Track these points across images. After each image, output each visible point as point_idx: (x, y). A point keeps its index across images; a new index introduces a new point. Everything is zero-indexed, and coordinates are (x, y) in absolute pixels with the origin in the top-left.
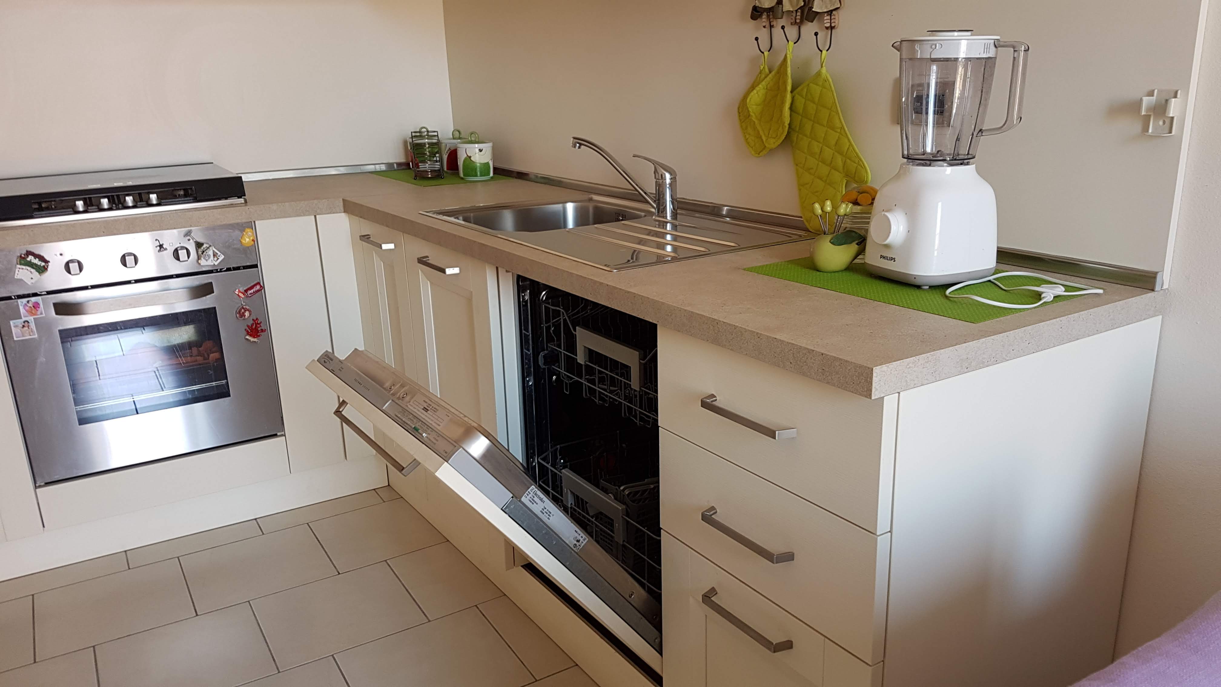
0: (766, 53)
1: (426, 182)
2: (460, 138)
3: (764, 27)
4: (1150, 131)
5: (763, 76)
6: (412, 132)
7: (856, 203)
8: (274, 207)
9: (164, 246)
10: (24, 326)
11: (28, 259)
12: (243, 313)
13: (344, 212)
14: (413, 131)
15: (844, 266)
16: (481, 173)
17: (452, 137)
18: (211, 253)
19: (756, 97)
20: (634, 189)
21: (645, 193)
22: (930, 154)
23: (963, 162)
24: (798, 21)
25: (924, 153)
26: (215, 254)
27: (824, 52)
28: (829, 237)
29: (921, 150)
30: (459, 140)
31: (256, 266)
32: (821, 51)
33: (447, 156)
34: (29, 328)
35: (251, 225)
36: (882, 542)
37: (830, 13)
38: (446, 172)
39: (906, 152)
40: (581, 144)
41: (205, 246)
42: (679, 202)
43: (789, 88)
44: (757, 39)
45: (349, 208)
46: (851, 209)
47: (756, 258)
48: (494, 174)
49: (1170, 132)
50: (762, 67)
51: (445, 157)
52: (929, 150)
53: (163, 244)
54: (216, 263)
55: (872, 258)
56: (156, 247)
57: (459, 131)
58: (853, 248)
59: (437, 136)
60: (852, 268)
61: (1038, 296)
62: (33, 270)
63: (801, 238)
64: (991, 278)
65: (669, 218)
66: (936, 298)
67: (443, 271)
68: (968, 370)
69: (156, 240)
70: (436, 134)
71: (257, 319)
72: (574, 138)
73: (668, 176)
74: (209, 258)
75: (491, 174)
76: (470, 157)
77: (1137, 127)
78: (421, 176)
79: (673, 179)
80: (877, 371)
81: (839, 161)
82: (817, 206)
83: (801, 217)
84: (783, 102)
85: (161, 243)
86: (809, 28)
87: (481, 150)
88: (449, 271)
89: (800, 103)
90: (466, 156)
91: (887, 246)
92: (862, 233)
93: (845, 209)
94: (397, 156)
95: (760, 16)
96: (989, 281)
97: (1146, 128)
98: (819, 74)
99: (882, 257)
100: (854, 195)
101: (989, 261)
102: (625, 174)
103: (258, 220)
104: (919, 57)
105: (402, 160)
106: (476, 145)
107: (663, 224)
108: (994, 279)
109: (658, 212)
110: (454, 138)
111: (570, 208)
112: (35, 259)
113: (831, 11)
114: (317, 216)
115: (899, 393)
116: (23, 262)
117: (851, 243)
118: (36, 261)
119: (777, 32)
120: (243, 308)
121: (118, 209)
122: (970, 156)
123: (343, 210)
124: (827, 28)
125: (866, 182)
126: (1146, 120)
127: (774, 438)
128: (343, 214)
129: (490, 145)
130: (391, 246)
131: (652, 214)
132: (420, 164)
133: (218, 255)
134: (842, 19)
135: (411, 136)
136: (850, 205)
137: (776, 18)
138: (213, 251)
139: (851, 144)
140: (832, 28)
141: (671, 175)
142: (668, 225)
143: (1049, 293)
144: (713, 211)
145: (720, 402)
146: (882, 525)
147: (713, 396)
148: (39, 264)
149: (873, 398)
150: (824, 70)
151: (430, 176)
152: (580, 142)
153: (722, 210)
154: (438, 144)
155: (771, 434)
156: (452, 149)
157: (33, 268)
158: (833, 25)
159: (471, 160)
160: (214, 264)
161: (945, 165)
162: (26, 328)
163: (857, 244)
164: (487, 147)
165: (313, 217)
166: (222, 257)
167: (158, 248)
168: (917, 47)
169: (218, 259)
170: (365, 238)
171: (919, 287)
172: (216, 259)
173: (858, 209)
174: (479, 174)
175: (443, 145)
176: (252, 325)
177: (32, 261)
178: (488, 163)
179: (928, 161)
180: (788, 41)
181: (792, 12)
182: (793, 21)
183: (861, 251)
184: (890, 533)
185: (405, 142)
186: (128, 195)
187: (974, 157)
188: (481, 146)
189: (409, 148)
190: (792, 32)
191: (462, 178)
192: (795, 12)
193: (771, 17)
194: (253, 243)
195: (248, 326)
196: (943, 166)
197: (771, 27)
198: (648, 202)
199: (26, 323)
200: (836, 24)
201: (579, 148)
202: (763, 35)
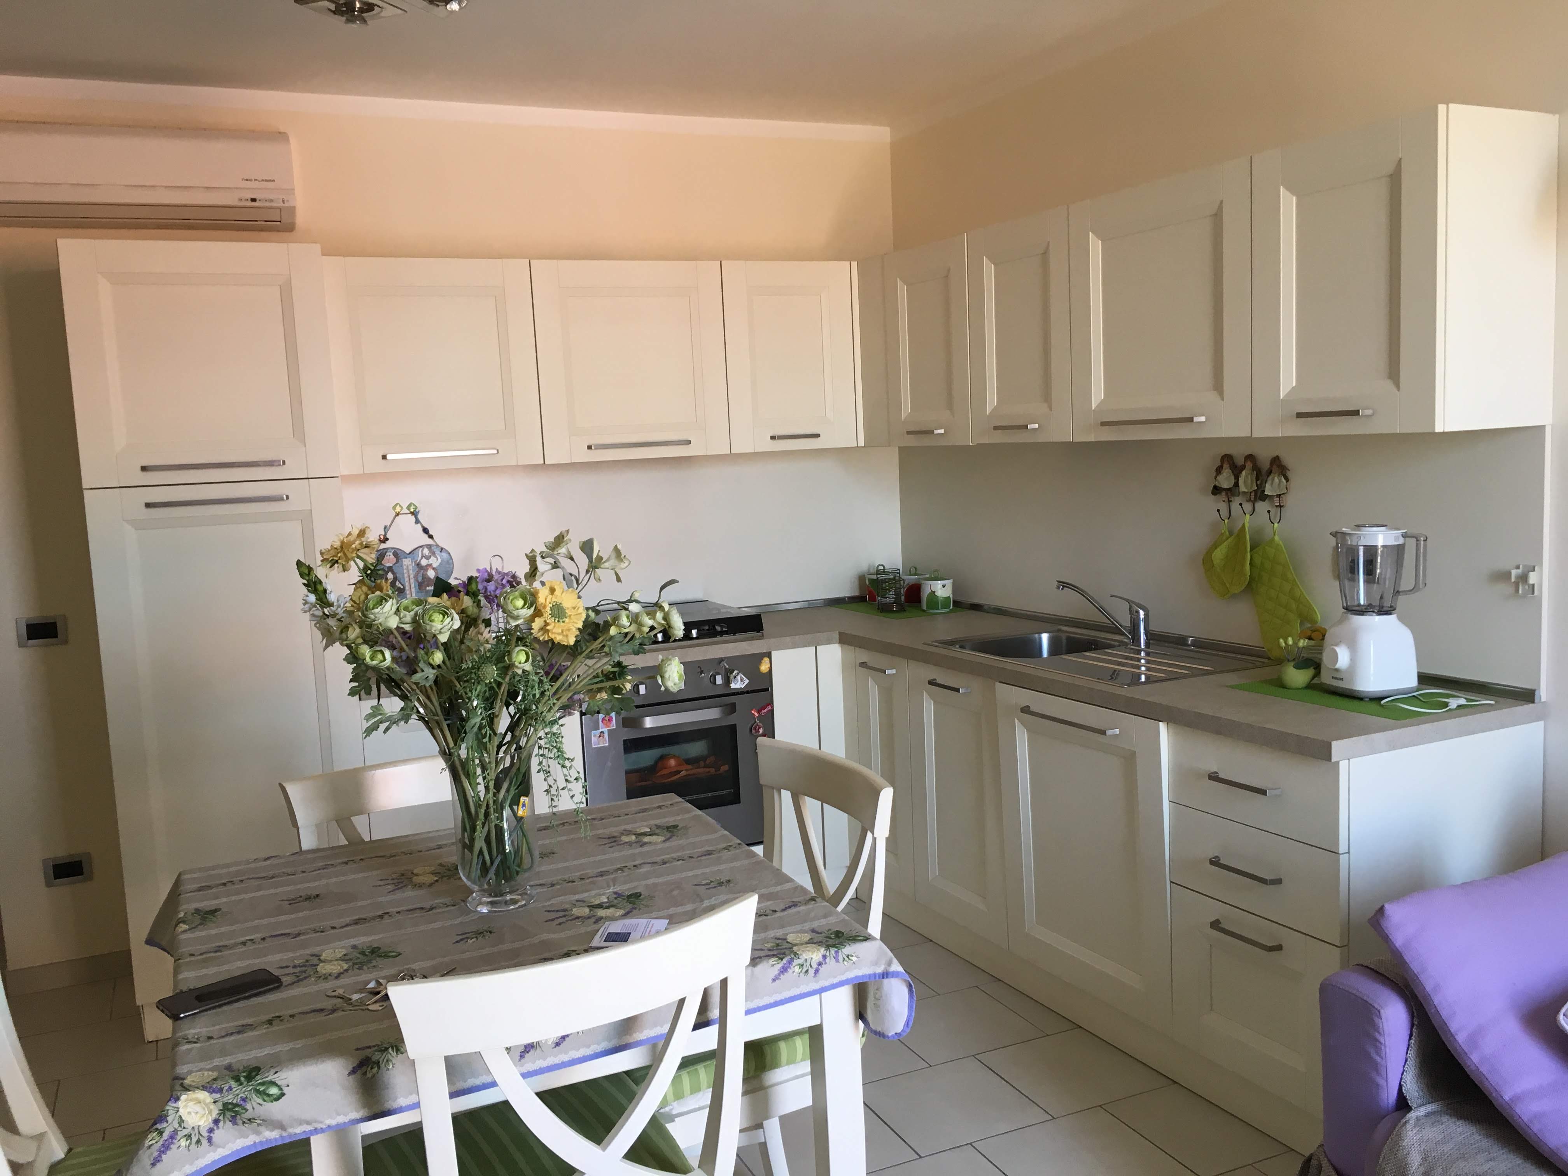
0: (1226, 521)
1: (892, 615)
2: (918, 575)
3: (1224, 501)
4: (1520, 592)
5: (1224, 538)
7: (1310, 638)
8: (788, 639)
9: (706, 673)
10: (600, 736)
12: (758, 729)
13: (840, 643)
15: (1304, 685)
16: (941, 605)
17: (909, 573)
18: (739, 678)
19: (1219, 555)
20: (1110, 622)
21: (1120, 625)
22: (1363, 606)
23: (1388, 613)
24: (1252, 499)
25: (1359, 605)
26: (742, 679)
27: (1276, 525)
28: (1292, 663)
29: (1356, 603)
30: (918, 577)
32: (1274, 524)
33: (908, 590)
34: (603, 738)
35: (769, 655)
36: (1343, 860)
37: (1279, 496)
39: (1345, 605)
40: (1064, 587)
41: (736, 672)
42: (1151, 634)
43: (1249, 550)
44: (1218, 511)
45: (845, 640)
46: (1307, 643)
47: (1231, 678)
48: (953, 606)
49: (1533, 593)
50: (1223, 532)
51: (903, 591)
52: (1362, 602)
54: (743, 687)
55: (1326, 678)
56: (698, 673)
57: (916, 569)
58: (1310, 672)
59: (898, 572)
60: (1310, 686)
61: (1446, 705)
63: (1264, 665)
64: (1415, 694)
65: (1143, 647)
66: (1373, 706)
67: (958, 691)
69: (700, 668)
72: (1058, 582)
73: (1142, 613)
74: (738, 682)
75: (951, 607)
76: (934, 592)
77: (1511, 590)
78: (885, 609)
79: (1146, 615)
80: (1334, 744)
81: (1294, 606)
82: (1281, 640)
83: (1264, 648)
84: (1244, 558)
85: (702, 670)
86: (1262, 507)
87: (944, 586)
88: (962, 691)
89: (1258, 561)
90: (929, 591)
91: (1337, 670)
92: (1318, 661)
93: (1302, 643)
95: (1220, 493)
96: (1414, 696)
97: (1517, 590)
98: (1273, 539)
99: (1333, 677)
100: (1309, 633)
101: (1413, 682)
103: (774, 650)
104: (1349, 543)
106: (939, 582)
107: (1139, 652)
108: (1418, 695)
109: (1133, 642)
110: (911, 575)
113: (1280, 495)
114: (818, 647)
115: (1349, 759)
117: (1309, 667)
119: (1235, 506)
120: (757, 725)
122: (1392, 609)
123: (837, 641)
124: (1277, 506)
125: (1317, 623)
126: (1517, 585)
127: (1266, 795)
128: (837, 645)
129: (951, 581)
130: (894, 671)
131: (1126, 644)
132: (876, 597)
133: (744, 680)
134: (1290, 501)
136: (1307, 641)
137: (1234, 495)
138: (741, 676)
139: (1301, 592)
140: (1281, 507)
141: (1144, 611)
142: (1142, 653)
143: (1454, 703)
144: (1180, 641)
145: (1222, 775)
146: (1342, 848)
147: (1217, 773)
149: (1333, 761)
150: (1276, 538)
151: (889, 608)
152: (1063, 585)
153: (1187, 641)
154: (898, 580)
155: (1263, 792)
156: (914, 585)
158: (1282, 505)
159: (934, 594)
160: (741, 688)
161: (1374, 614)
162: (601, 738)
163: (1314, 668)
164: (949, 583)
165: (815, 648)
166: (747, 681)
167: (700, 674)
168: (1348, 537)
169: (744, 683)
170: (863, 665)
171: (1361, 699)
172: (742, 683)
173: (1312, 643)
174: (939, 606)
175: (902, 581)
178: (949, 597)
179: (1362, 611)
180: (1245, 514)
181: (1247, 492)
182: (1248, 499)
184: (1348, 854)
187: (1395, 609)
188: (944, 582)
189: (865, 583)
190: (1248, 507)
191: (924, 611)
192: (1249, 494)
193: (1229, 494)
194: (769, 670)
196: (1372, 615)
197: (1229, 501)
198: (1124, 634)
199: (602, 733)
200: (1284, 504)
201: (1062, 589)
202: (1223, 507)
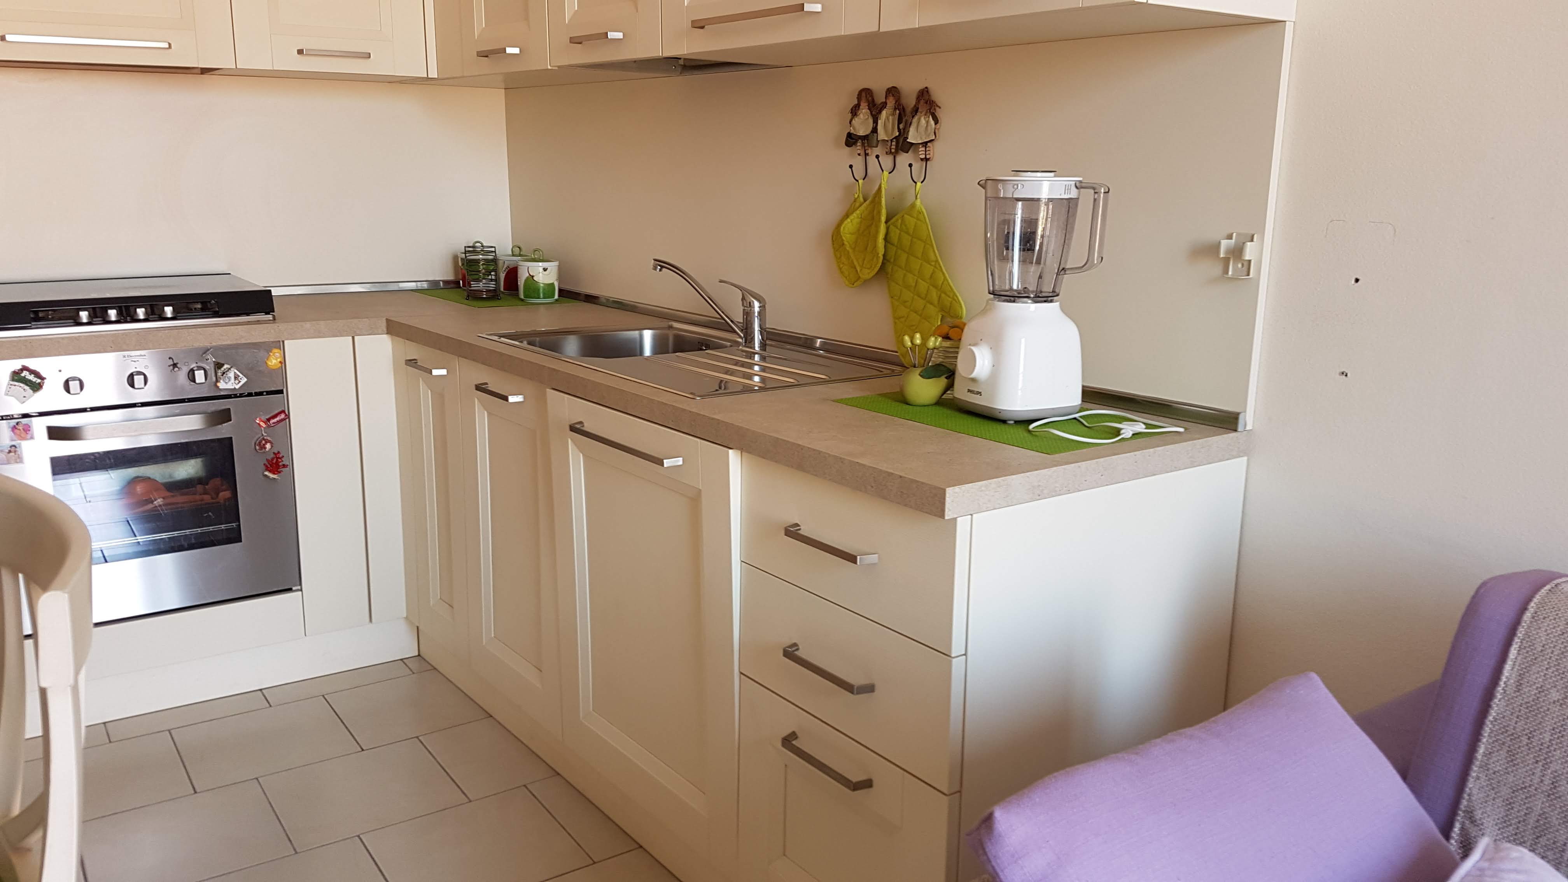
0: (861, 181)
1: (481, 303)
2: (520, 255)
3: (859, 155)
4: (1230, 273)
5: (857, 204)
6: (465, 247)
7: (946, 337)
8: (308, 325)
9: (178, 366)
10: (10, 452)
11: (23, 375)
12: (264, 445)
13: (387, 334)
14: (466, 245)
15: (934, 401)
16: (544, 294)
17: (511, 253)
18: (231, 374)
19: (850, 226)
20: (720, 317)
21: (732, 321)
22: (1016, 291)
23: (1047, 299)
24: (893, 151)
25: (1011, 289)
26: (236, 376)
27: (919, 184)
28: (918, 370)
29: (1007, 287)
30: (519, 258)
31: (281, 392)
32: (916, 183)
33: (504, 275)
34: (16, 454)
35: (280, 345)
36: (957, 665)
37: (925, 144)
38: (503, 293)
39: (991, 289)
40: (662, 267)
41: (226, 366)
42: (768, 333)
43: (883, 219)
44: (851, 167)
45: (393, 329)
46: (940, 343)
47: (848, 390)
48: (559, 296)
49: (1248, 275)
50: (856, 196)
51: (502, 276)
52: (1015, 287)
53: (178, 363)
54: (237, 387)
55: (960, 392)
56: (169, 366)
57: (519, 248)
58: (942, 382)
59: (495, 252)
60: (940, 402)
61: (1118, 432)
62: (27, 388)
63: (893, 374)
64: (1076, 416)
65: (757, 348)
66: (1019, 432)
67: (506, 399)
68: (1040, 497)
69: (170, 358)
70: (493, 249)
71: (279, 453)
72: (655, 260)
73: (757, 304)
74: (229, 380)
75: (556, 297)
76: (533, 276)
77: (1218, 269)
78: (474, 296)
79: (763, 308)
80: (949, 491)
81: (934, 294)
82: (907, 338)
83: (897, 352)
84: (877, 232)
85: (175, 362)
86: (904, 159)
87: (545, 270)
88: (512, 399)
89: (895, 235)
90: (528, 275)
91: (974, 380)
92: (951, 367)
93: (933, 342)
94: (443, 272)
95: (855, 143)
96: (1075, 418)
97: (1226, 271)
98: (913, 206)
99: (969, 391)
100: (945, 329)
101: (1076, 399)
102: (710, 300)
103: (287, 339)
104: (1002, 196)
105: (451, 277)
106: (540, 264)
107: (751, 355)
108: (1080, 417)
109: (746, 342)
110: (513, 255)
111: (648, 336)
112: (30, 374)
113: (926, 143)
114: (356, 338)
115: (972, 515)
116: (16, 378)
117: (940, 376)
118: (31, 377)
119: (872, 159)
120: (264, 439)
121: (126, 322)
122: (1055, 294)
123: (386, 332)
124: (922, 159)
125: (961, 318)
126: (1226, 262)
127: (855, 563)
128: (385, 336)
129: (556, 263)
130: (443, 372)
131: (738, 344)
132: (472, 283)
133: (240, 378)
134: (937, 151)
135: (464, 251)
136: (940, 339)
137: (871, 146)
138: (235, 372)
139: (945, 277)
140: (926, 160)
141: (760, 303)
142: (756, 356)
143: (1128, 430)
144: (805, 343)
145: (805, 531)
146: (957, 648)
147: (797, 525)
148: (34, 380)
149: (946, 518)
150: (918, 202)
151: (484, 296)
152: (661, 264)
153: (816, 343)
154: (495, 261)
155: (852, 559)
156: (511, 267)
157: (27, 385)
158: (928, 157)
159: (534, 280)
160: (235, 388)
161: (1030, 301)
162: (12, 454)
163: (946, 378)
164: (552, 266)
165: (351, 338)
166: (244, 380)
167: (172, 367)
168: (1000, 186)
169: (240, 382)
170: (412, 363)
171: (1004, 422)
172: (237, 382)
173: (947, 344)
174: (541, 295)
175: (500, 263)
176: (273, 459)
177: (27, 377)
178: (553, 284)
179: (1013, 297)
180: (883, 171)
181: (887, 141)
182: (888, 150)
183: (950, 386)
184: (964, 657)
185: (455, 258)
186: (140, 307)
187: (1058, 295)
188: (546, 265)
189: (460, 264)
190: (886, 161)
191: (522, 300)
192: (890, 141)
193: (866, 145)
194: (280, 365)
195: (267, 460)
196: (1027, 303)
197: (866, 155)
198: (735, 332)
199: (13, 448)
200: (931, 156)
201: (660, 270)
202: (858, 163)
